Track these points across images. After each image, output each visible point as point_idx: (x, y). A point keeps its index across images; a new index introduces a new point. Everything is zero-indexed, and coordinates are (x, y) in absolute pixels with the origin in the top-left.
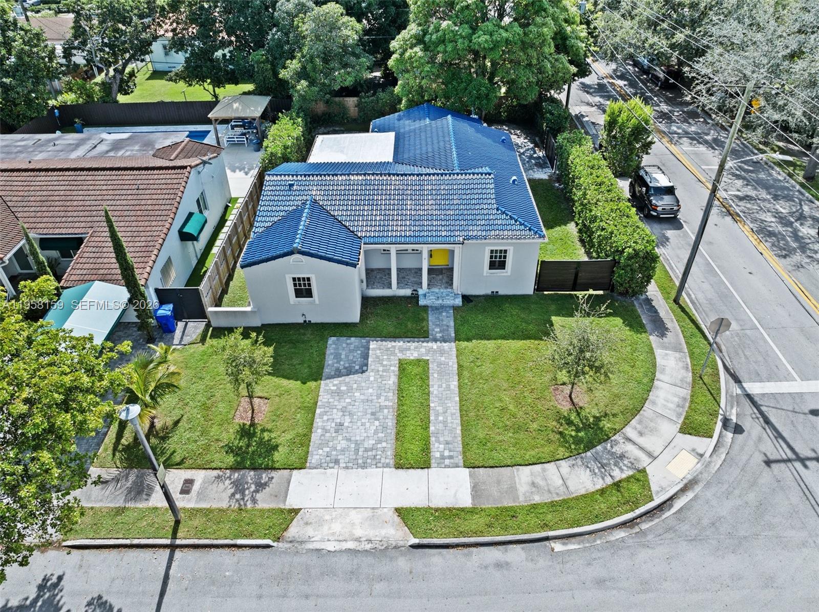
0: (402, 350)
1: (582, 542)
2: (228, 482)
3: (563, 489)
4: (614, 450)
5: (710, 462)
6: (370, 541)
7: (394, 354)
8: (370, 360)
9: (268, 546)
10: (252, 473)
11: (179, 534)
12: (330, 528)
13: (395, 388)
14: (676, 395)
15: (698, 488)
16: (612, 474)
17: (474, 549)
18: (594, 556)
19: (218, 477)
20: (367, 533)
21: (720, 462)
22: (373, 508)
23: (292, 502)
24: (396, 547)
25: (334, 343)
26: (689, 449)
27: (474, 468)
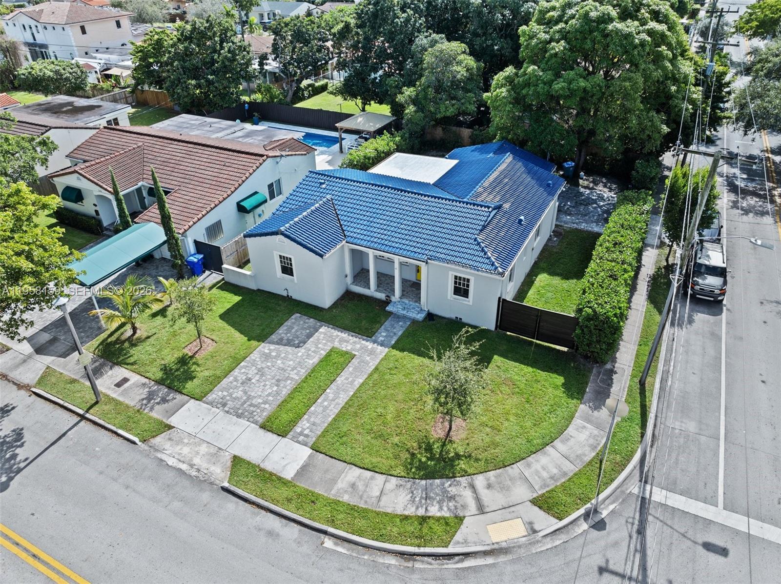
0: (342, 341)
1: (353, 550)
2: (147, 390)
3: (374, 500)
4: (449, 489)
5: (538, 542)
6: (198, 470)
7: (333, 341)
8: (311, 339)
9: (134, 443)
10: (166, 390)
11: (91, 411)
12: (181, 449)
13: (310, 367)
14: (558, 467)
15: (502, 559)
16: (429, 508)
17: (263, 512)
18: (351, 566)
19: (144, 384)
20: (201, 464)
21: (549, 546)
22: (220, 449)
23: (173, 421)
24: (212, 483)
25: (295, 319)
26: (527, 520)
27: (317, 451)
